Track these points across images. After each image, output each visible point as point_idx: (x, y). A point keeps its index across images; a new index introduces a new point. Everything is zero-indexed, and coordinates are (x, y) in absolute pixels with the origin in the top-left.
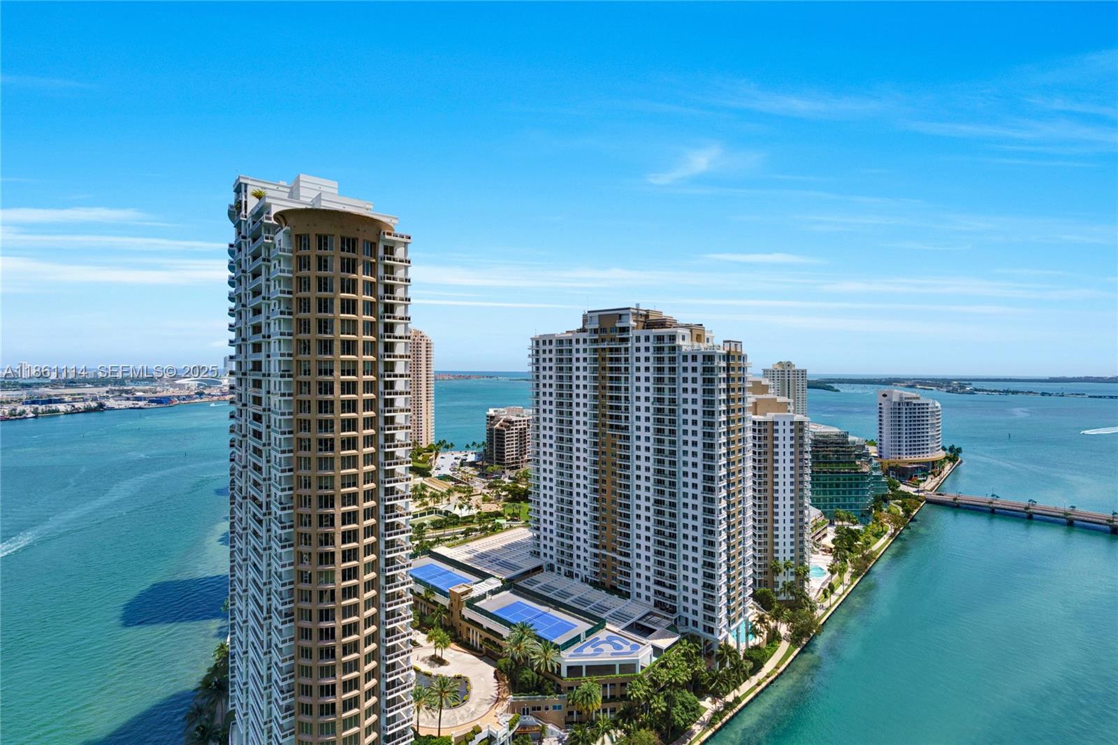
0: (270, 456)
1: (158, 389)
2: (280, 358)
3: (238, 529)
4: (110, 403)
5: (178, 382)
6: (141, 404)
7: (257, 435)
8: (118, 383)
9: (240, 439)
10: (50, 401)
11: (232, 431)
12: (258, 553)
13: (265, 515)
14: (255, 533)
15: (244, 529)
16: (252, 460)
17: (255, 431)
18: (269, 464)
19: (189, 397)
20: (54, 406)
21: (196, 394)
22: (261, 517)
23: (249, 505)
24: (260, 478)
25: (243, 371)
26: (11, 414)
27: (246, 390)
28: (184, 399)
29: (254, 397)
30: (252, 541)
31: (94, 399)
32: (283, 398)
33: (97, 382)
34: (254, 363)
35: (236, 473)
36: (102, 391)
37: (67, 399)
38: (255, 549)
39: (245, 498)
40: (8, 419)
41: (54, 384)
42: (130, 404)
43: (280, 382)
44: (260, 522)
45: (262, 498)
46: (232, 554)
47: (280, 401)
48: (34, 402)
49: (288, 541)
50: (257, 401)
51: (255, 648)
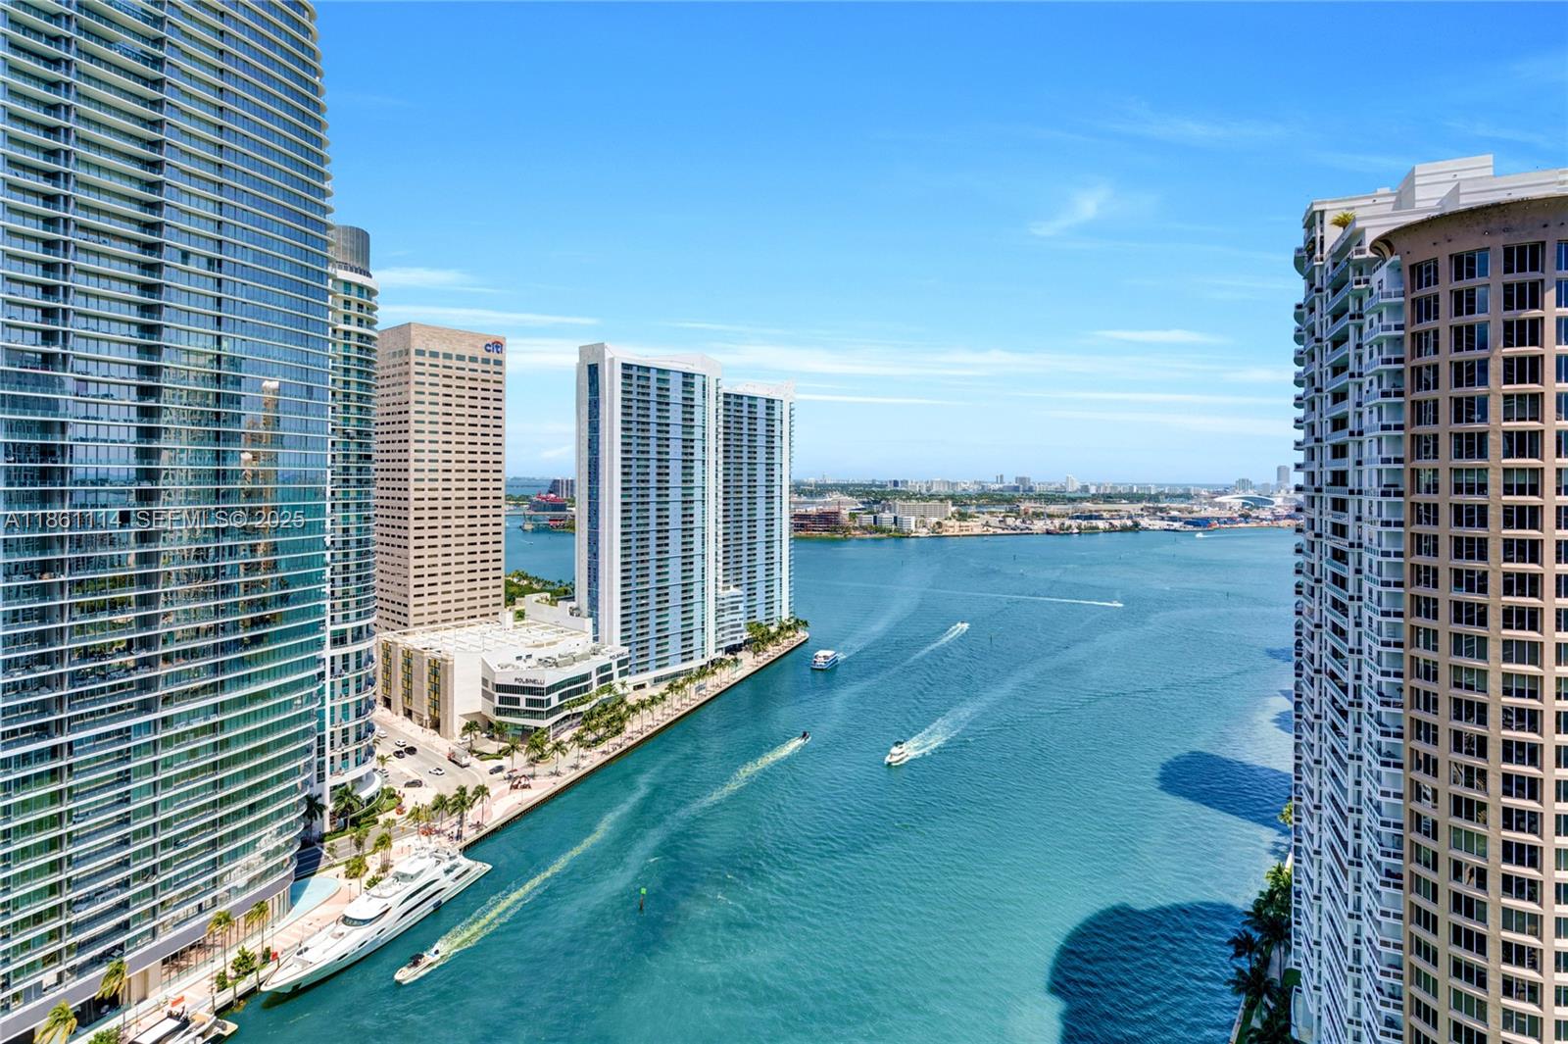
0: (1360, 616)
1: (1195, 508)
2: (1380, 466)
3: (1307, 713)
4: (1144, 522)
5: (1217, 500)
6: (1176, 525)
7: (1340, 581)
8: (1151, 500)
9: (1312, 584)
10: (1090, 517)
11: (1298, 572)
12: (1340, 759)
13: (1351, 704)
14: (1334, 727)
15: (1317, 717)
16: (1330, 617)
17: (1335, 575)
18: (1359, 629)
19: (1231, 520)
20: (1094, 523)
21: (1241, 516)
22: (1346, 707)
23: (1324, 684)
24: (1344, 648)
25: (1316, 485)
26: (1061, 529)
27: (1321, 513)
28: (1225, 523)
29: (1334, 525)
30: (1329, 737)
31: (1130, 517)
32: (1385, 530)
33: (1133, 498)
34: (1335, 474)
35: (1305, 633)
36: (1135, 508)
37: (1105, 515)
38: (1334, 751)
39: (1318, 671)
40: (1058, 534)
41: (1094, 498)
42: (1164, 524)
43: (1380, 504)
44: (1344, 714)
45: (1348, 678)
46: (1297, 747)
47: (1380, 534)
48: (1078, 517)
49: (1393, 756)
50: (1340, 530)
51: (1333, 899)
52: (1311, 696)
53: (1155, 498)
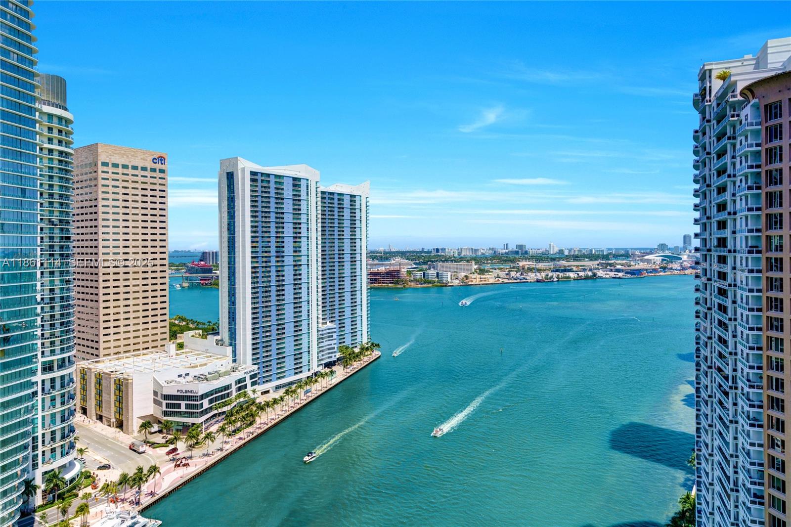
0: (735, 331)
1: (632, 263)
2: (747, 234)
3: (703, 394)
4: (600, 273)
5: (646, 257)
6: (620, 274)
7: (723, 309)
8: (605, 258)
9: (706, 311)
10: (565, 271)
11: (697, 303)
12: (724, 423)
13: (731, 388)
14: (721, 403)
15: (710, 396)
16: (717, 332)
17: (720, 305)
18: (735, 339)
19: (655, 270)
20: (568, 274)
21: (661, 268)
22: (728, 390)
23: (714, 375)
24: (726, 352)
25: (708, 247)
26: (546, 278)
27: (711, 265)
28: (651, 272)
29: (719, 273)
30: (718, 410)
31: (590, 270)
32: (750, 275)
33: (591, 257)
34: (719, 240)
35: (701, 342)
36: (593, 264)
37: (575, 269)
38: (721, 418)
39: (710, 367)
40: (544, 282)
41: (567, 258)
42: (612, 274)
43: (747, 258)
44: (726, 394)
45: (729, 371)
46: (698, 416)
47: (747, 277)
48: (557, 271)
49: (757, 420)
50: (722, 276)
51: (721, 513)
52: (706, 383)
53: (606, 257)
